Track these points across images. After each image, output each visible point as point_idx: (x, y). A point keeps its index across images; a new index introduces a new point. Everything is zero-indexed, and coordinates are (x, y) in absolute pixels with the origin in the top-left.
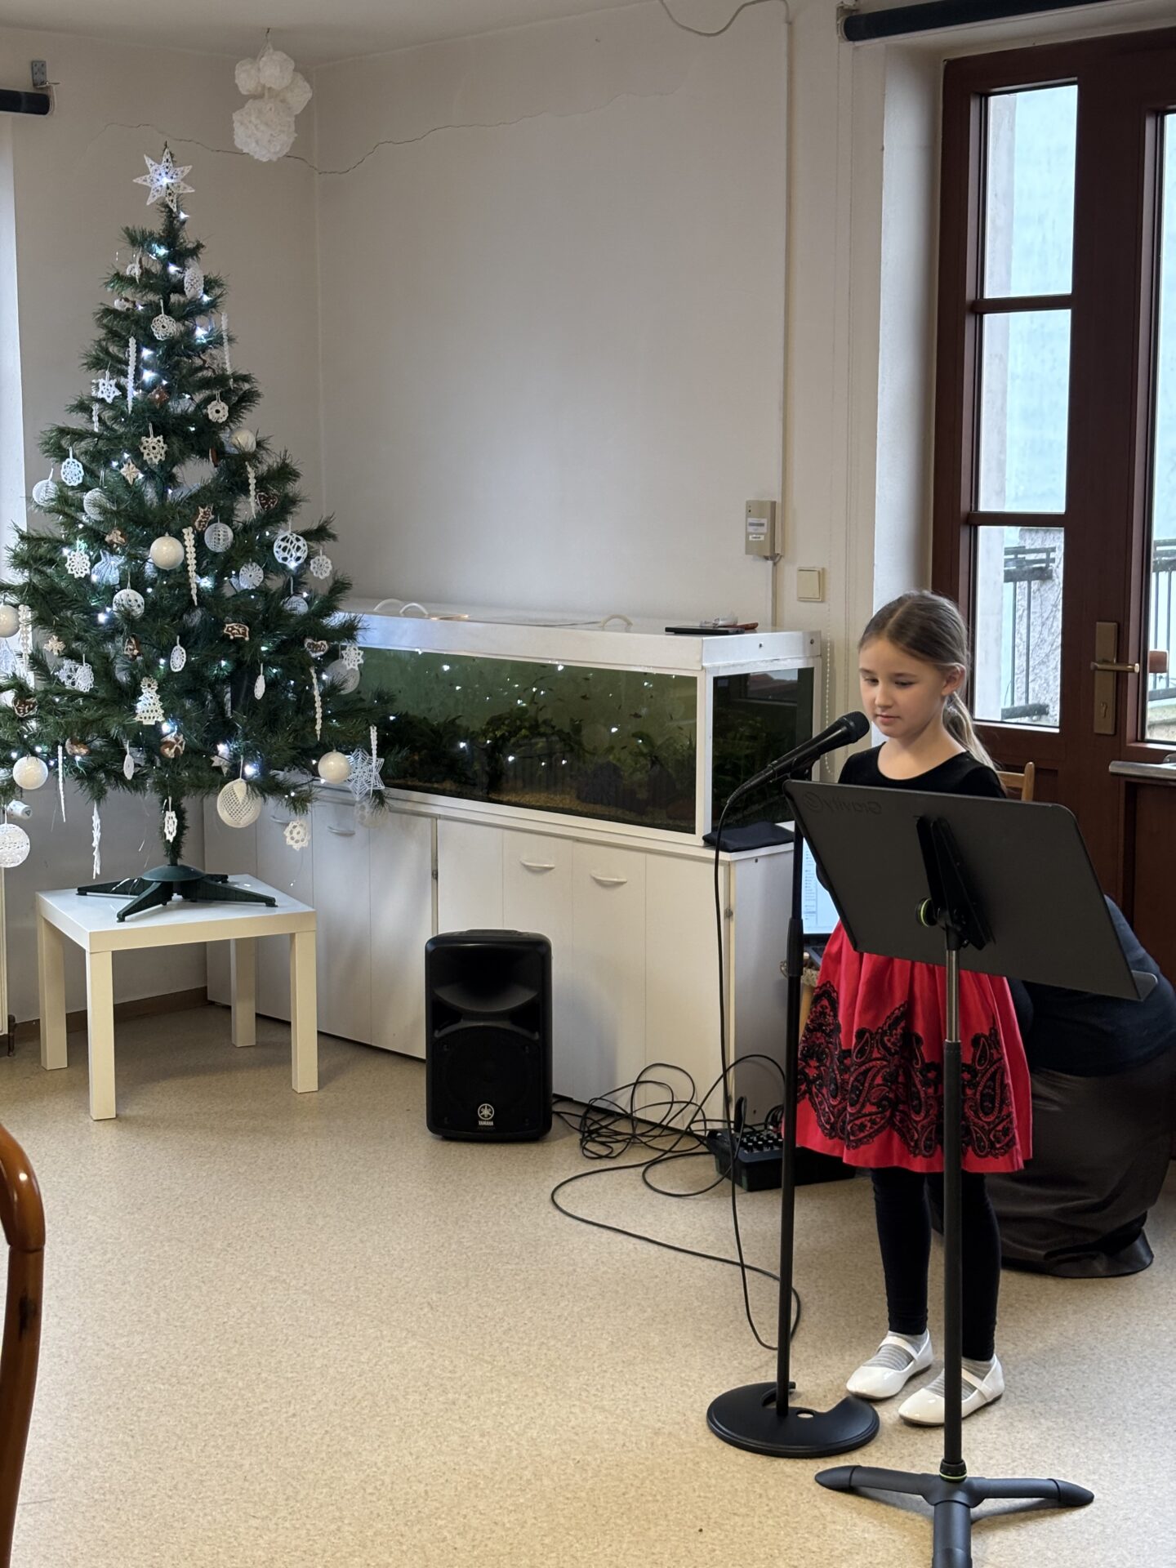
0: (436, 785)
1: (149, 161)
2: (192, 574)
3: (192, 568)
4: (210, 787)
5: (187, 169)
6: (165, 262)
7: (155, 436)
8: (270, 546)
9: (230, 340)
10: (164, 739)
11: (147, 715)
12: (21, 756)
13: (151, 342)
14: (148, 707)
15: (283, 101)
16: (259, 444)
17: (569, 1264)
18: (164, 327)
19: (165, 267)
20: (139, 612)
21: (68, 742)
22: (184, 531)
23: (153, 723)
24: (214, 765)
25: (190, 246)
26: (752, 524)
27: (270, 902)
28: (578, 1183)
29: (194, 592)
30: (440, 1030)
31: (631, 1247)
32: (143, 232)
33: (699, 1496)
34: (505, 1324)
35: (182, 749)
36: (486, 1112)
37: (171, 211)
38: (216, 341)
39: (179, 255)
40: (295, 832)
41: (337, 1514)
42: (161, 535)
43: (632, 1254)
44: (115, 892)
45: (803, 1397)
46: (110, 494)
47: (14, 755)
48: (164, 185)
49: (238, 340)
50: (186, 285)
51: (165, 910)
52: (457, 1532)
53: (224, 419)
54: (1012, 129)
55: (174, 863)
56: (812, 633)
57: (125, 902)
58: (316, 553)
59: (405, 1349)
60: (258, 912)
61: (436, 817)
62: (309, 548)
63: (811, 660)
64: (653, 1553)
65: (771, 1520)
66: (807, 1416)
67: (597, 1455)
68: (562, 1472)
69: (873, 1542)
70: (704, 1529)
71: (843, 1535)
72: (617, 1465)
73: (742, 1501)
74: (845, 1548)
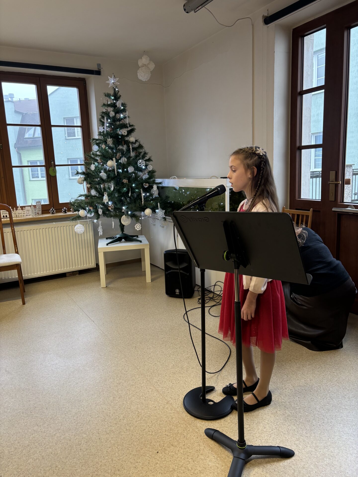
1: (109, 77)
2: (116, 169)
4: (120, 216)
5: (118, 79)
6: (113, 100)
7: (110, 138)
8: (137, 163)
9: (128, 117)
10: (109, 206)
11: (105, 200)
13: (109, 118)
14: (106, 198)
15: (148, 67)
16: (136, 141)
18: (112, 114)
19: (114, 102)
20: (105, 178)
21: (90, 206)
22: (113, 159)
23: (106, 202)
24: (122, 211)
25: (119, 96)
27: (141, 242)
29: (116, 172)
30: (167, 272)
32: (108, 93)
34: (150, 356)
35: (113, 208)
36: (177, 291)
37: (115, 89)
38: (125, 118)
39: (117, 98)
40: (137, 226)
44: (112, 239)
46: (100, 152)
47: (80, 209)
48: (112, 82)
50: (118, 105)
51: (120, 243)
53: (126, 134)
55: (122, 233)
58: (149, 165)
59: (120, 362)
60: (139, 244)
62: (146, 163)
64: (137, 462)
65: (182, 450)
66: (211, 403)
67: (146, 411)
68: (132, 417)
69: (211, 467)
70: (159, 452)
71: (202, 462)
72: (149, 416)
73: (178, 439)
74: (200, 469)
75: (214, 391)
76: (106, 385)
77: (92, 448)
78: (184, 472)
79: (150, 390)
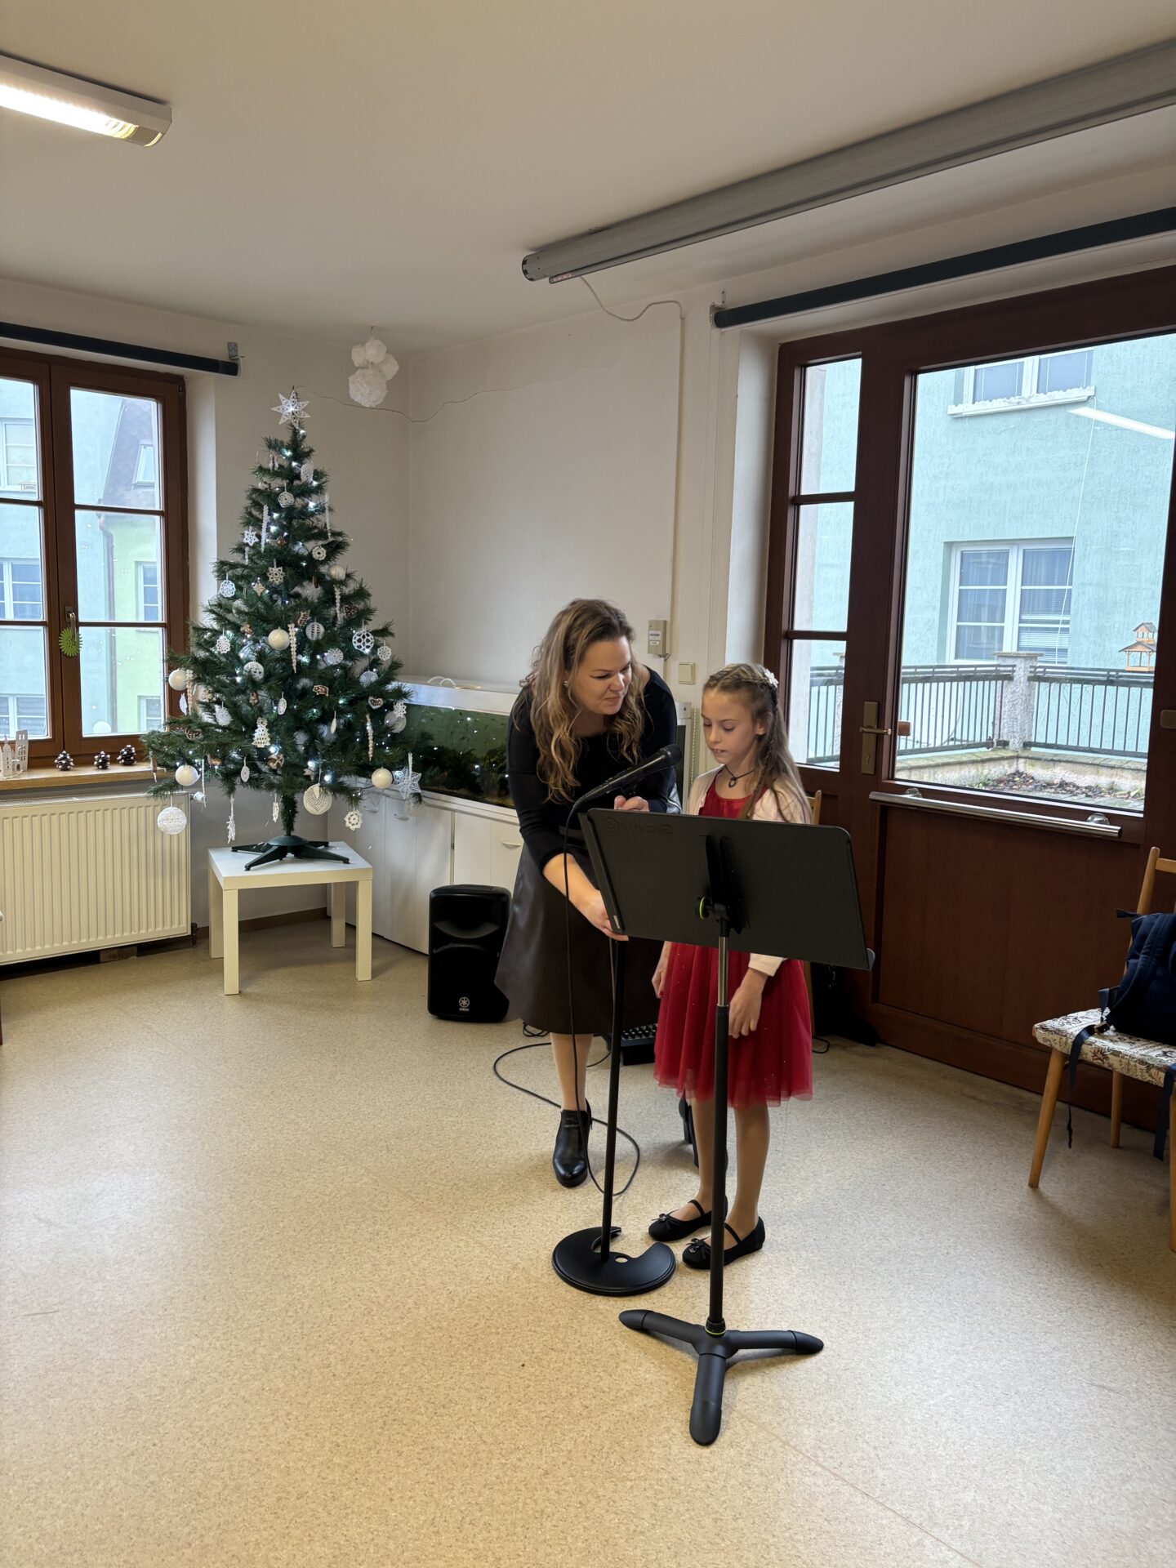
0: (455, 791)
1: (282, 397)
2: (294, 654)
3: (293, 649)
4: (301, 788)
5: (306, 403)
6: (290, 460)
7: (277, 567)
8: (351, 640)
9: (331, 510)
10: (270, 757)
11: (259, 741)
12: (183, 764)
13: (278, 508)
14: (261, 736)
15: (380, 371)
16: (348, 576)
17: (491, 1119)
18: (286, 499)
19: (291, 464)
20: (259, 676)
21: (209, 756)
22: (289, 626)
23: (263, 746)
24: (305, 774)
25: (307, 450)
26: (652, 635)
27: (346, 861)
28: (514, 1054)
29: (294, 665)
30: (437, 949)
31: (537, 1105)
32: (276, 440)
33: (530, 1330)
34: (434, 1167)
35: (282, 764)
36: (464, 1002)
37: (295, 429)
39: (300, 456)
40: (352, 817)
41: (258, 1335)
42: (277, 628)
43: (536, 1112)
44: (254, 851)
45: (626, 1239)
46: (246, 603)
47: (178, 764)
48: (290, 411)
49: (335, 510)
50: (302, 474)
51: (282, 863)
52: (340, 1358)
53: (323, 558)
54: (823, 392)
55: (289, 834)
56: (686, 703)
57: (253, 857)
58: (383, 645)
59: (358, 1185)
60: (338, 867)
61: (454, 811)
62: (376, 641)
63: (684, 721)
64: (482, 1388)
65: (578, 1357)
66: (623, 1260)
67: (466, 1287)
68: (436, 1302)
69: (651, 1383)
70: (526, 1364)
71: (629, 1375)
72: (478, 1297)
73: (561, 1337)
74: (629, 1389)
75: (619, 1238)
76: (344, 1238)
77: (361, 1371)
78: (594, 1397)
79: (462, 1244)
